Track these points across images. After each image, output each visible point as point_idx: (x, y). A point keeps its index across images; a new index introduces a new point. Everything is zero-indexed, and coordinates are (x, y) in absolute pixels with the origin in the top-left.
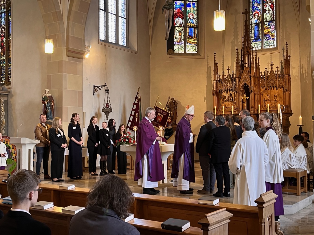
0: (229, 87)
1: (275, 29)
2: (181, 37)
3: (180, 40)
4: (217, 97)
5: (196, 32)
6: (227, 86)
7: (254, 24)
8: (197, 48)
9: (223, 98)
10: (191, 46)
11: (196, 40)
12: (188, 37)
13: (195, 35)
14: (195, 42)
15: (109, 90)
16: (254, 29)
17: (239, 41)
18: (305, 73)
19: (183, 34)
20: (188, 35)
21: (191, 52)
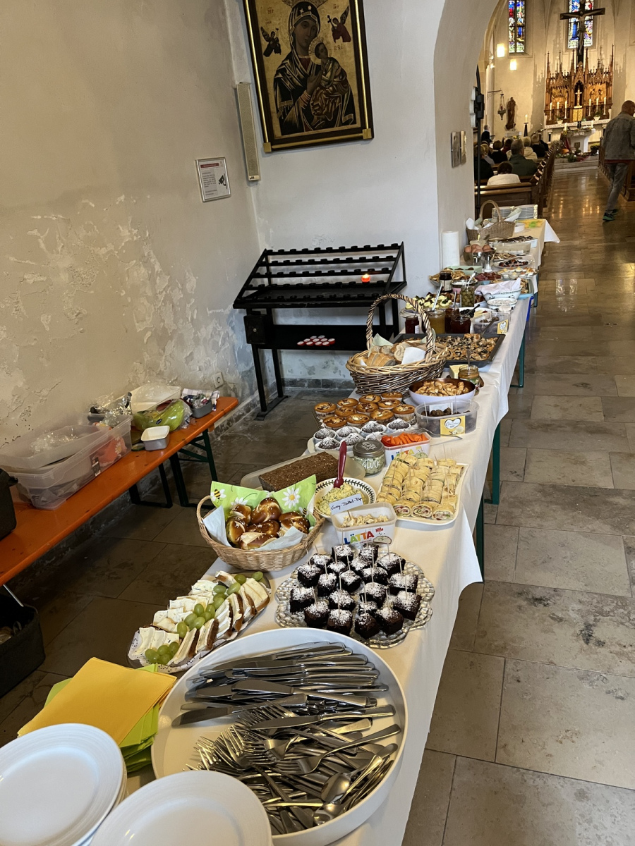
1: (592, 28)
2: (513, 36)
3: (512, 40)
4: (549, 93)
5: (524, 30)
6: (559, 83)
8: (524, 47)
9: (554, 94)
10: (520, 45)
12: (518, 36)
13: (523, 34)
14: (523, 41)
18: (620, 70)
21: (520, 52)
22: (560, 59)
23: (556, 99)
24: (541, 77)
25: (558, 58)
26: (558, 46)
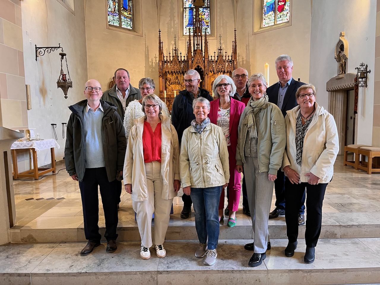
0: (176, 69)
1: (209, 16)
2: (115, 7)
3: (115, 10)
4: (163, 79)
5: (131, 5)
6: (174, 68)
7: (188, 8)
8: (131, 23)
9: (169, 80)
10: (126, 20)
11: (131, 14)
12: (123, 9)
13: (130, 8)
14: (129, 16)
15: (65, 55)
16: (188, 13)
17: (175, 23)
19: (117, 4)
20: (123, 7)
21: (126, 27)
22: (175, 44)
23: (173, 86)
24: (154, 61)
25: (173, 43)
26: (172, 29)
